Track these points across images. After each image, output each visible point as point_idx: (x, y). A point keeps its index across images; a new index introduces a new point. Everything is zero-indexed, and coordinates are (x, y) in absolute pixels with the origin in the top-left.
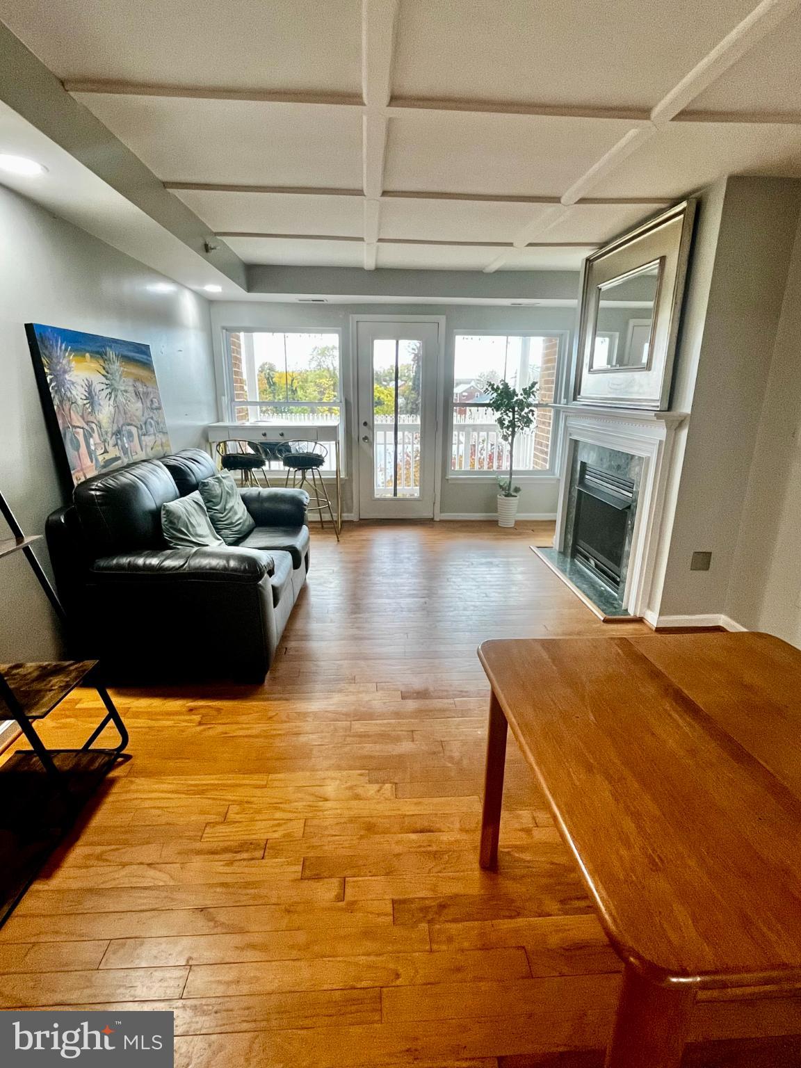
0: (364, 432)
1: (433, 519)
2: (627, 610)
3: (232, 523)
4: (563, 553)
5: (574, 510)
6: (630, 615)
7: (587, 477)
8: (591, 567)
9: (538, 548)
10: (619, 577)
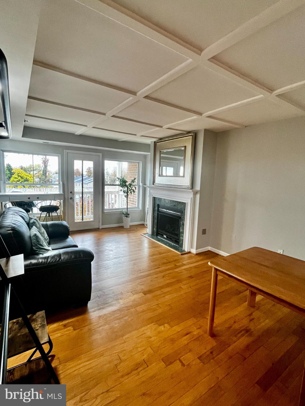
0: (70, 196)
1: (99, 228)
2: (184, 250)
4: (152, 235)
5: (156, 220)
6: (186, 251)
7: (159, 209)
8: (165, 238)
9: (144, 234)
10: (179, 240)
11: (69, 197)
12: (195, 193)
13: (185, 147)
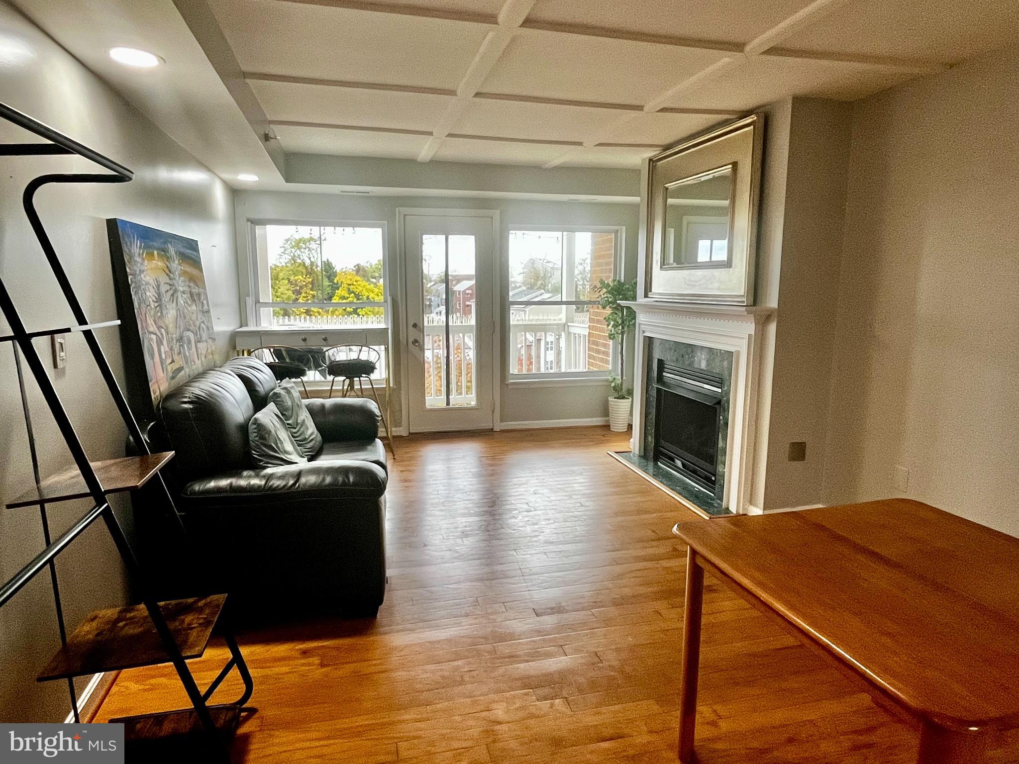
0: (413, 334)
1: (492, 429)
2: (728, 509)
3: (305, 439)
4: (644, 456)
5: (654, 410)
6: (732, 513)
7: (665, 374)
8: (679, 468)
9: (616, 453)
10: (715, 476)
11: (411, 340)
12: (763, 320)
13: (735, 165)
